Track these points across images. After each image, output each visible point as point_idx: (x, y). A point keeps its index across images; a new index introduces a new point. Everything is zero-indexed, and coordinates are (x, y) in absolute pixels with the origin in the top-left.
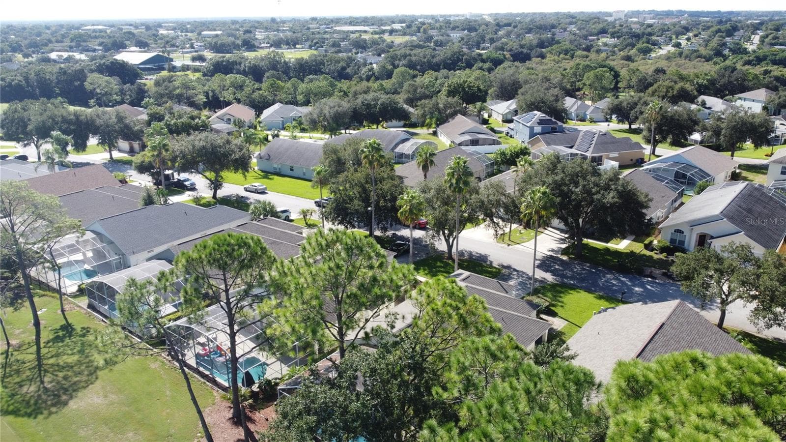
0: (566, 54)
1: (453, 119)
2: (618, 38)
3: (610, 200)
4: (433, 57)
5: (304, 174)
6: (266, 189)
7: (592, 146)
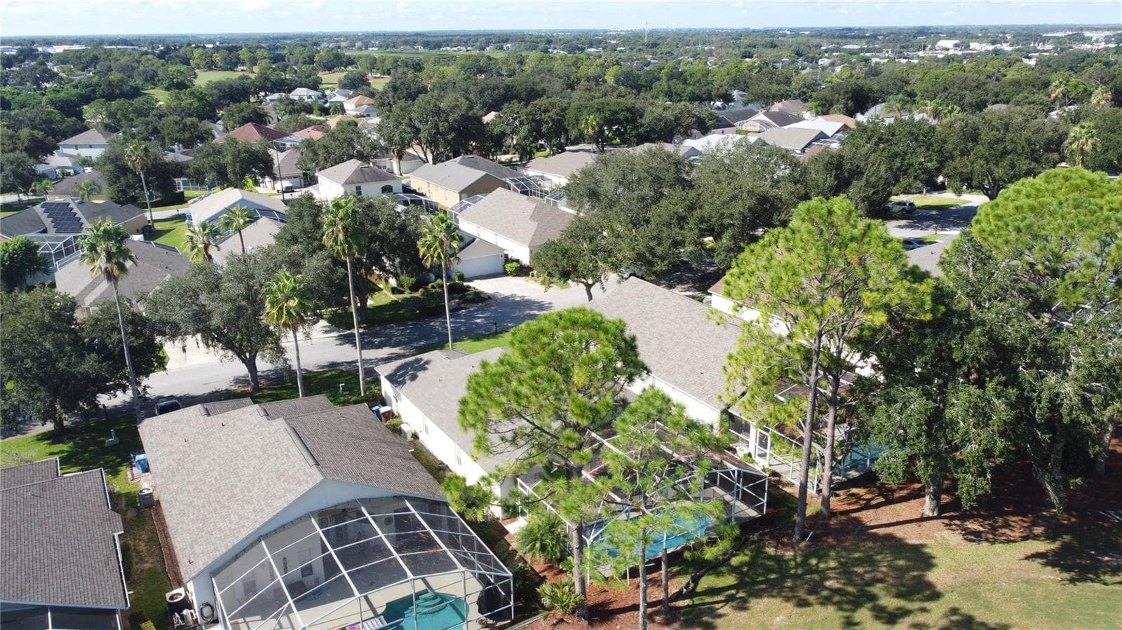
7: (84, 221)
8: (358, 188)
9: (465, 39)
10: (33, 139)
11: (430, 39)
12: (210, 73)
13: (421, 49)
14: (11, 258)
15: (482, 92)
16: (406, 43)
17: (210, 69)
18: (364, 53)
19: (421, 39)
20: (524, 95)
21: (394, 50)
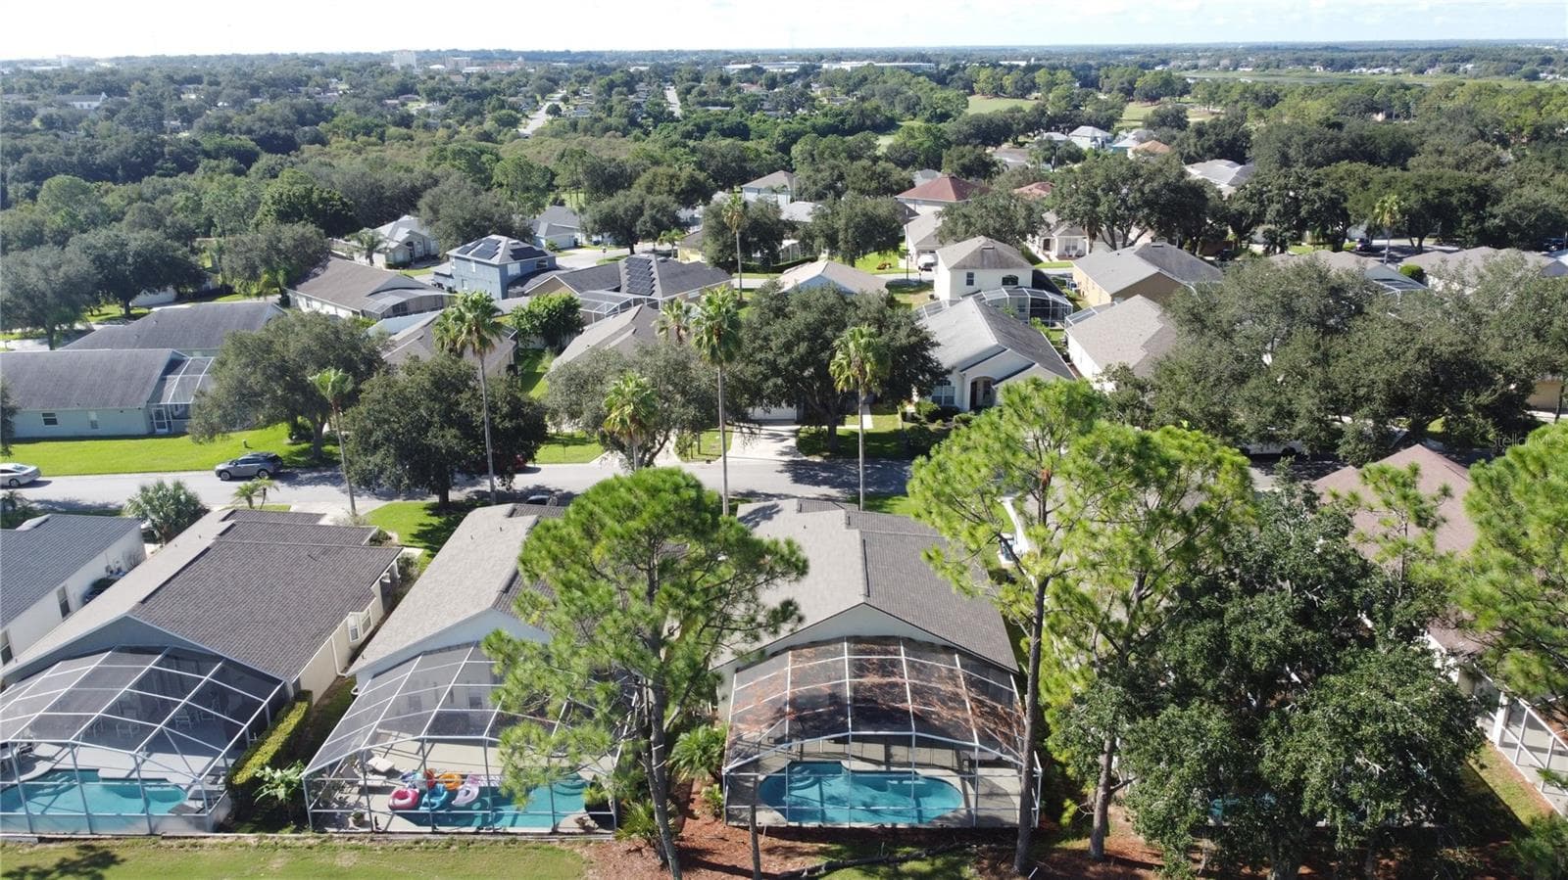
0: (368, 134)
1: (324, 267)
2: (444, 100)
3: (904, 341)
4: (92, 151)
5: (94, 425)
6: (37, 473)
7: (657, 282)
8: (970, 276)
9: (1396, 55)
10: (692, 180)
11: (1336, 55)
12: (996, 100)
13: (1319, 70)
14: (549, 315)
15: (1309, 145)
16: (1298, 61)
17: (996, 95)
18: (1231, 75)
19: (1288, 56)
20: (1385, 152)
21: (1276, 71)
